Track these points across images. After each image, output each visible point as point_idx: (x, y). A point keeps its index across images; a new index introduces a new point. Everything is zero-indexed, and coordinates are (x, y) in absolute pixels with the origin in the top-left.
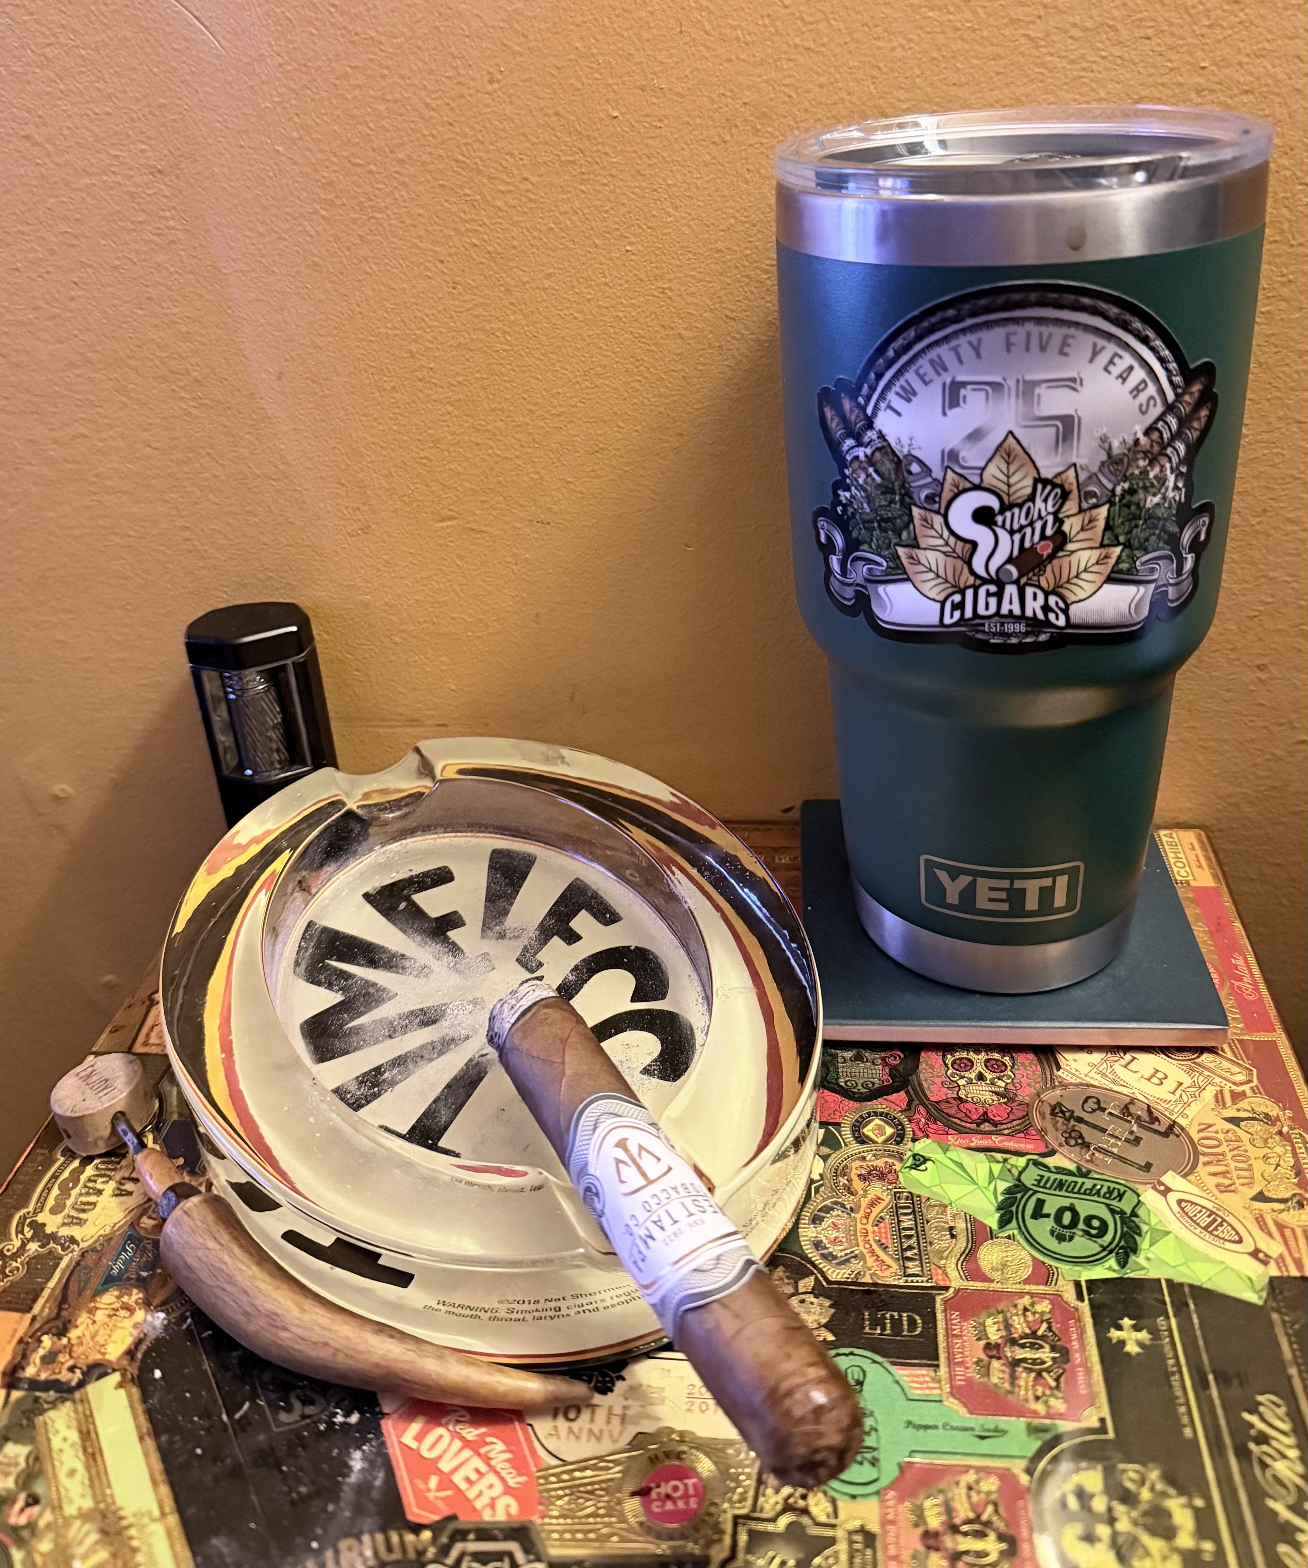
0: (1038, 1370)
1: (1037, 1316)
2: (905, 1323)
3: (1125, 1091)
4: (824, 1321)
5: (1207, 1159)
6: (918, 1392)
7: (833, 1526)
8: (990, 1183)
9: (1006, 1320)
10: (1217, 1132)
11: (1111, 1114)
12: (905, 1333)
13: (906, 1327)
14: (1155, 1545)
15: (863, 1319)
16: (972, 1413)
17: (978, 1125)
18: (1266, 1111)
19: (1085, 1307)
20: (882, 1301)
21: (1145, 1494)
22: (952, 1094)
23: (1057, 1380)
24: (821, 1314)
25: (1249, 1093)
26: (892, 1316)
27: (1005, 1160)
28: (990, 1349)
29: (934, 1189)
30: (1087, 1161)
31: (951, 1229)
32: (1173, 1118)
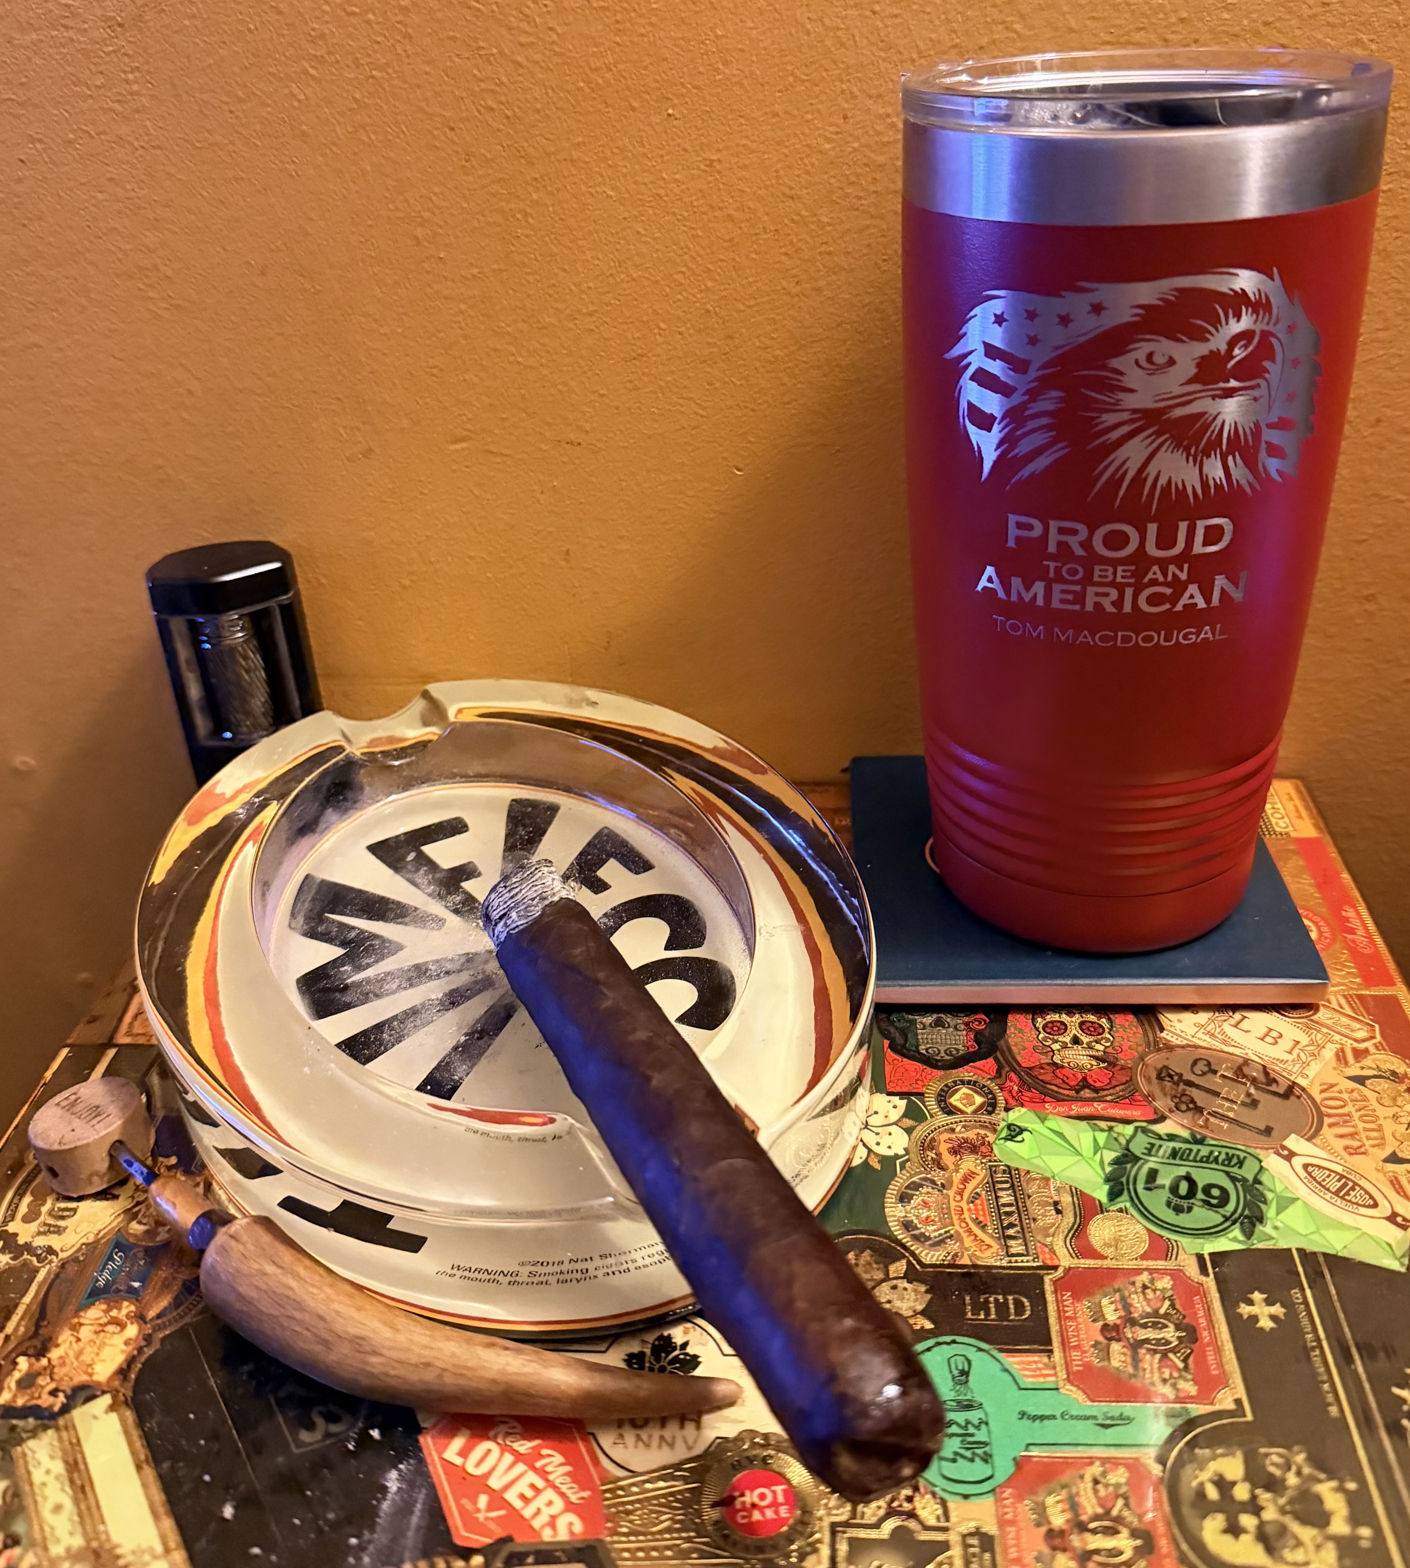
0: (1163, 1350)
1: (1158, 1293)
2: (1012, 1306)
3: (1237, 1051)
4: (920, 1308)
5: (1332, 1120)
6: (1031, 1380)
7: (945, 1530)
8: (1095, 1153)
9: (1123, 1299)
10: (1340, 1092)
11: (1223, 1076)
12: (1012, 1317)
13: (1012, 1311)
14: (1306, 1533)
15: (964, 1304)
16: (1093, 1401)
17: (1078, 1092)
18: (1392, 1068)
19: (1210, 1282)
20: (985, 1283)
21: (1292, 1480)
22: (1045, 1060)
23: (1185, 1360)
24: (916, 1300)
25: (1372, 1050)
26: (996, 1300)
27: (1111, 1129)
28: (1108, 1331)
29: (1035, 1161)
30: (1201, 1127)
31: (1056, 1203)
32: (1292, 1078)
